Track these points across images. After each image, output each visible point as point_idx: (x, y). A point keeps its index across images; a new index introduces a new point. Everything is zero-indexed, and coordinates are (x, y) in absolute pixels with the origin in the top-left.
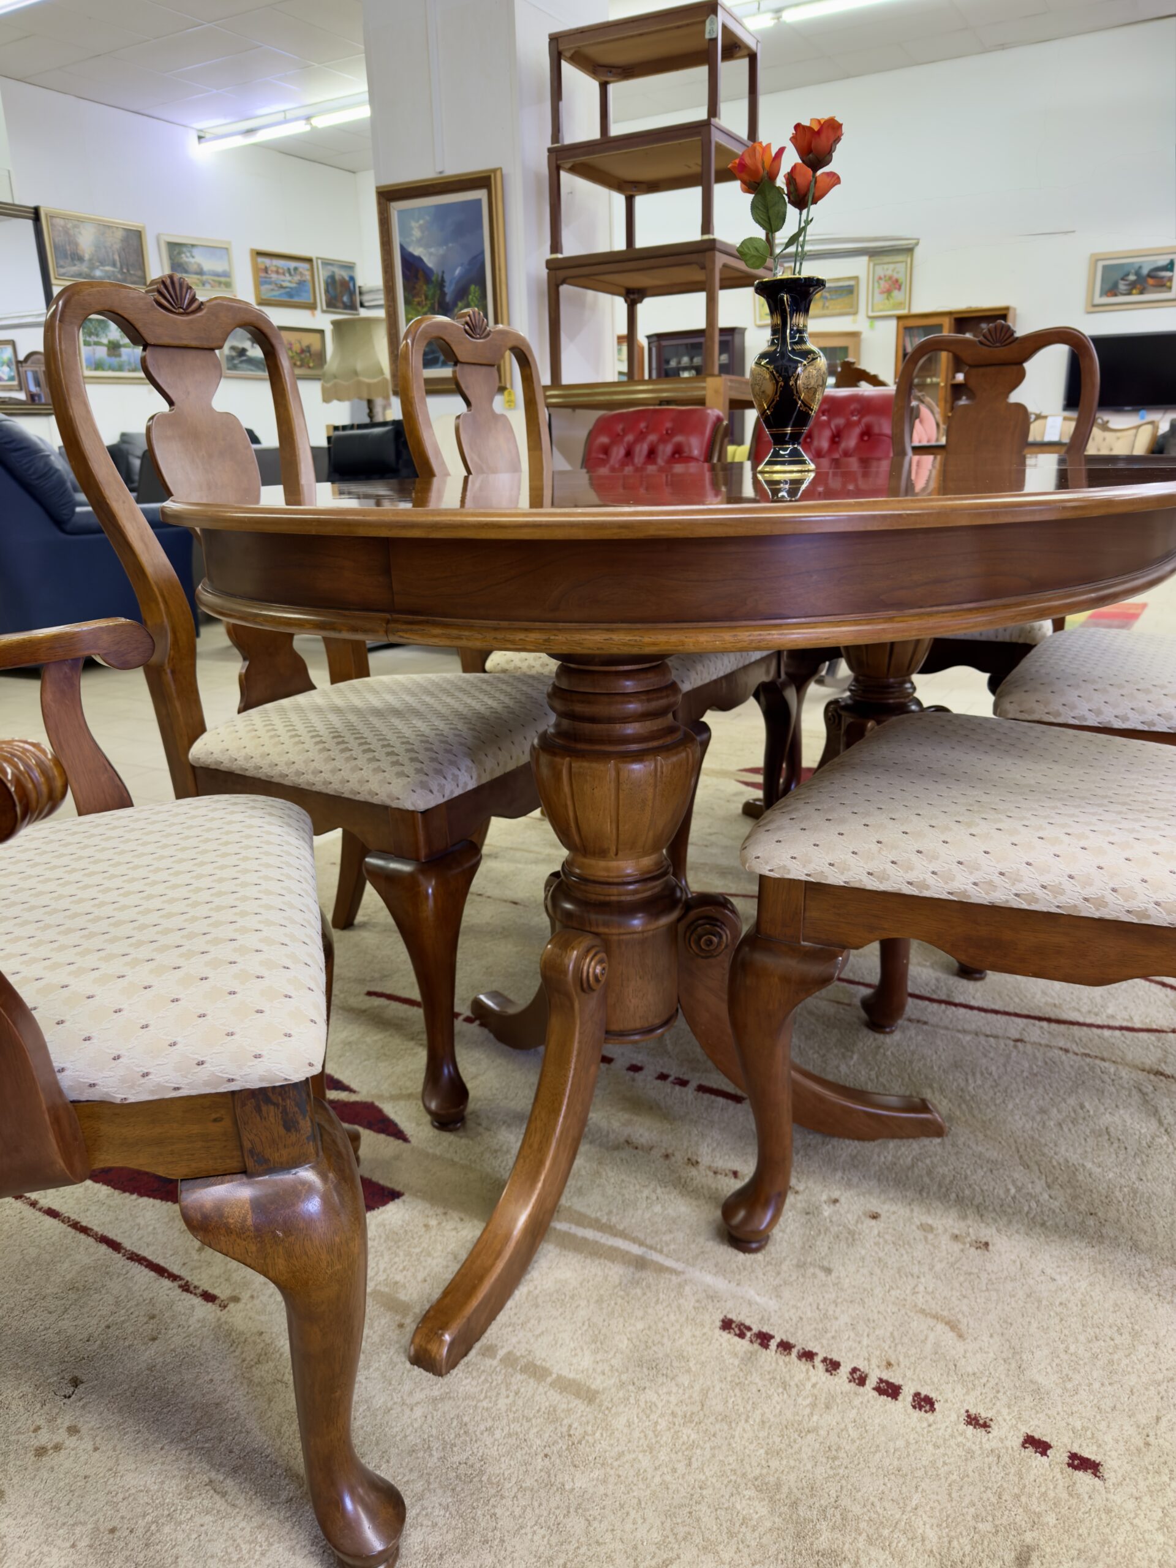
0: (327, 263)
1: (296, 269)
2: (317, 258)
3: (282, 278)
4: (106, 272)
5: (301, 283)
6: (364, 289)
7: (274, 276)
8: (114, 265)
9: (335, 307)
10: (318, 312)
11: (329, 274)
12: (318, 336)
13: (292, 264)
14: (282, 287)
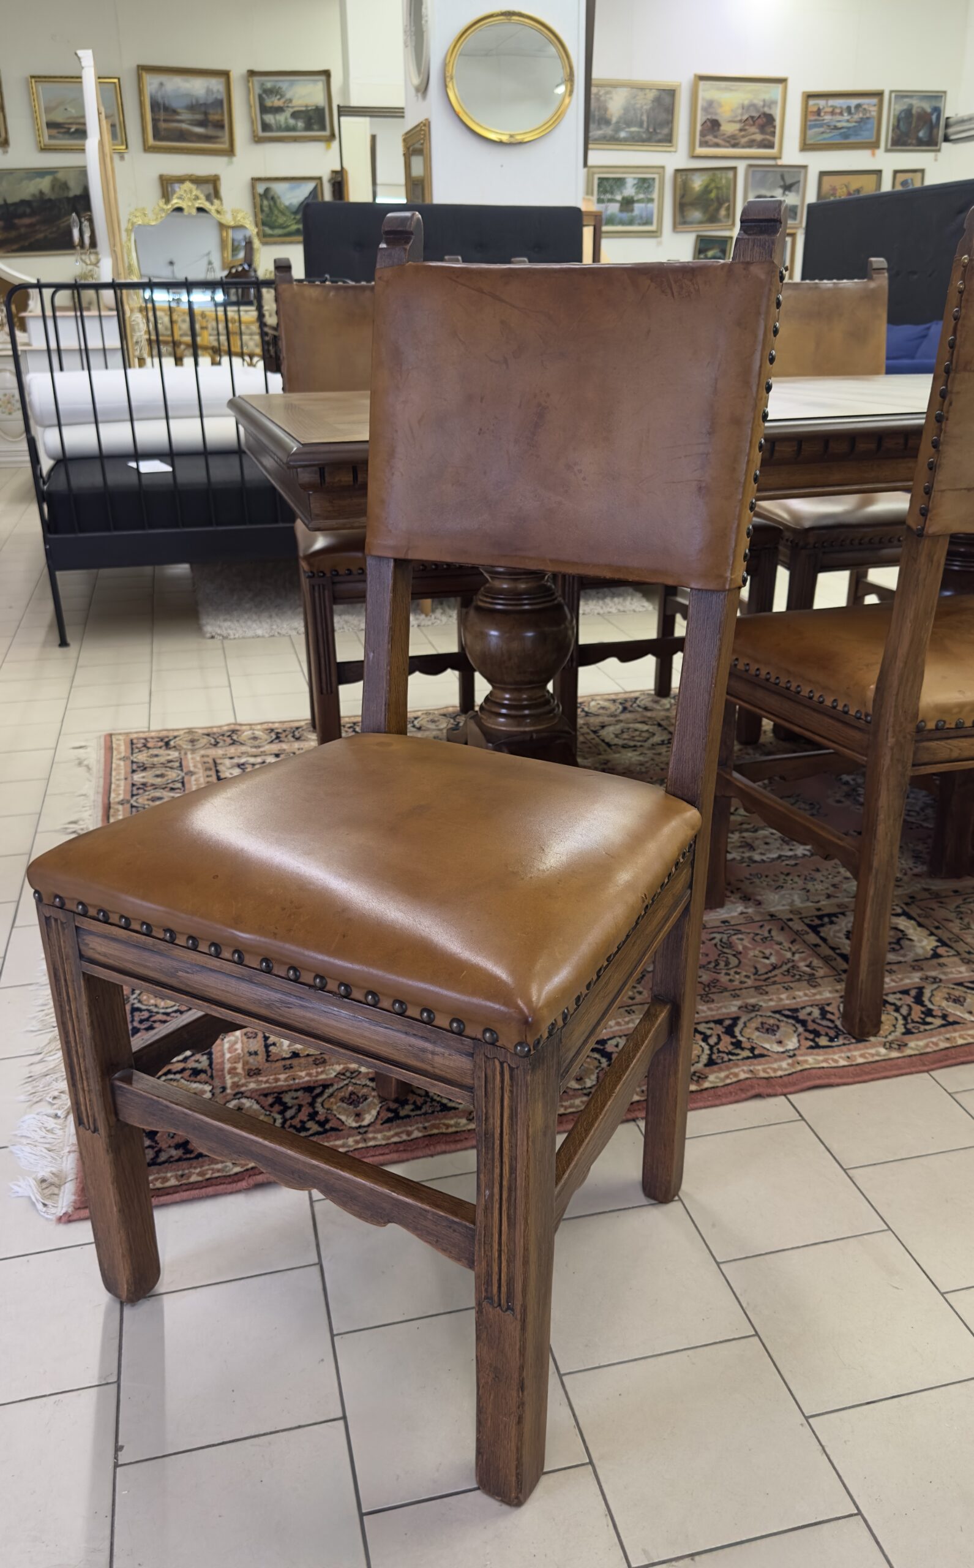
0: (901, 95)
1: (858, 106)
2: (891, 92)
3: (839, 118)
4: (631, 133)
5: (862, 121)
6: (951, 120)
7: (828, 118)
8: (641, 125)
9: (905, 144)
10: (880, 152)
11: (905, 107)
12: (874, 177)
13: (853, 102)
14: (836, 128)
